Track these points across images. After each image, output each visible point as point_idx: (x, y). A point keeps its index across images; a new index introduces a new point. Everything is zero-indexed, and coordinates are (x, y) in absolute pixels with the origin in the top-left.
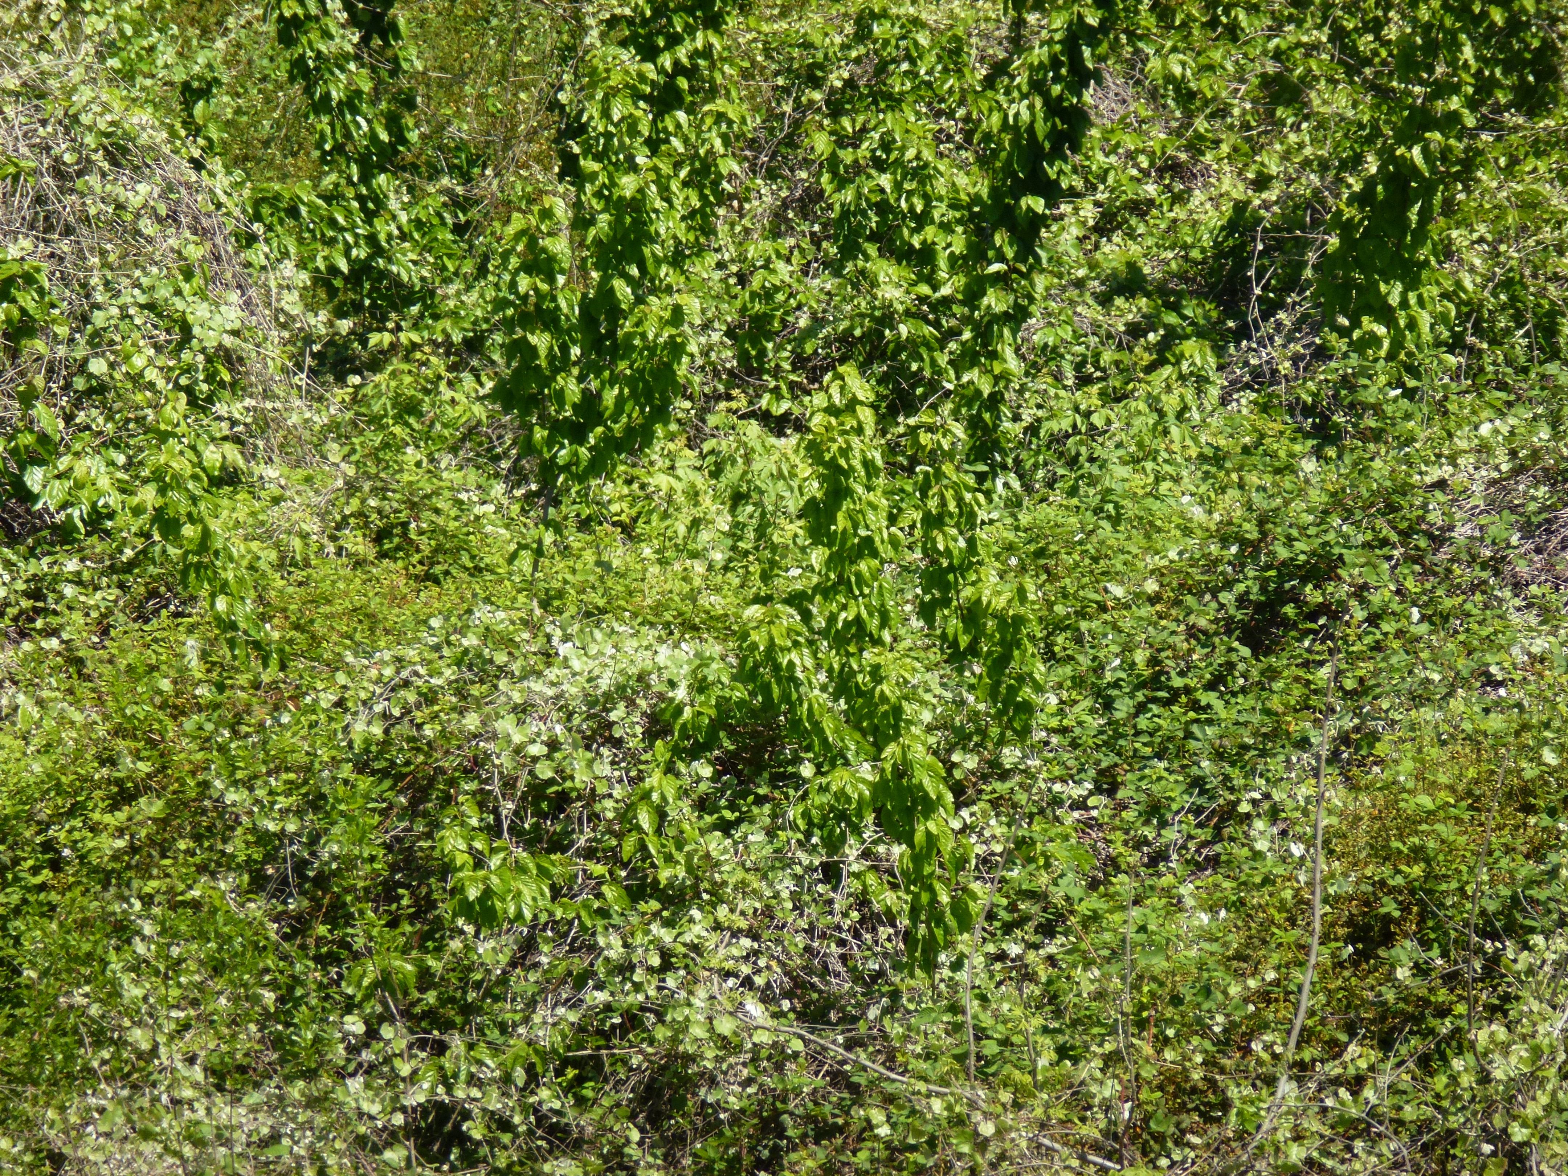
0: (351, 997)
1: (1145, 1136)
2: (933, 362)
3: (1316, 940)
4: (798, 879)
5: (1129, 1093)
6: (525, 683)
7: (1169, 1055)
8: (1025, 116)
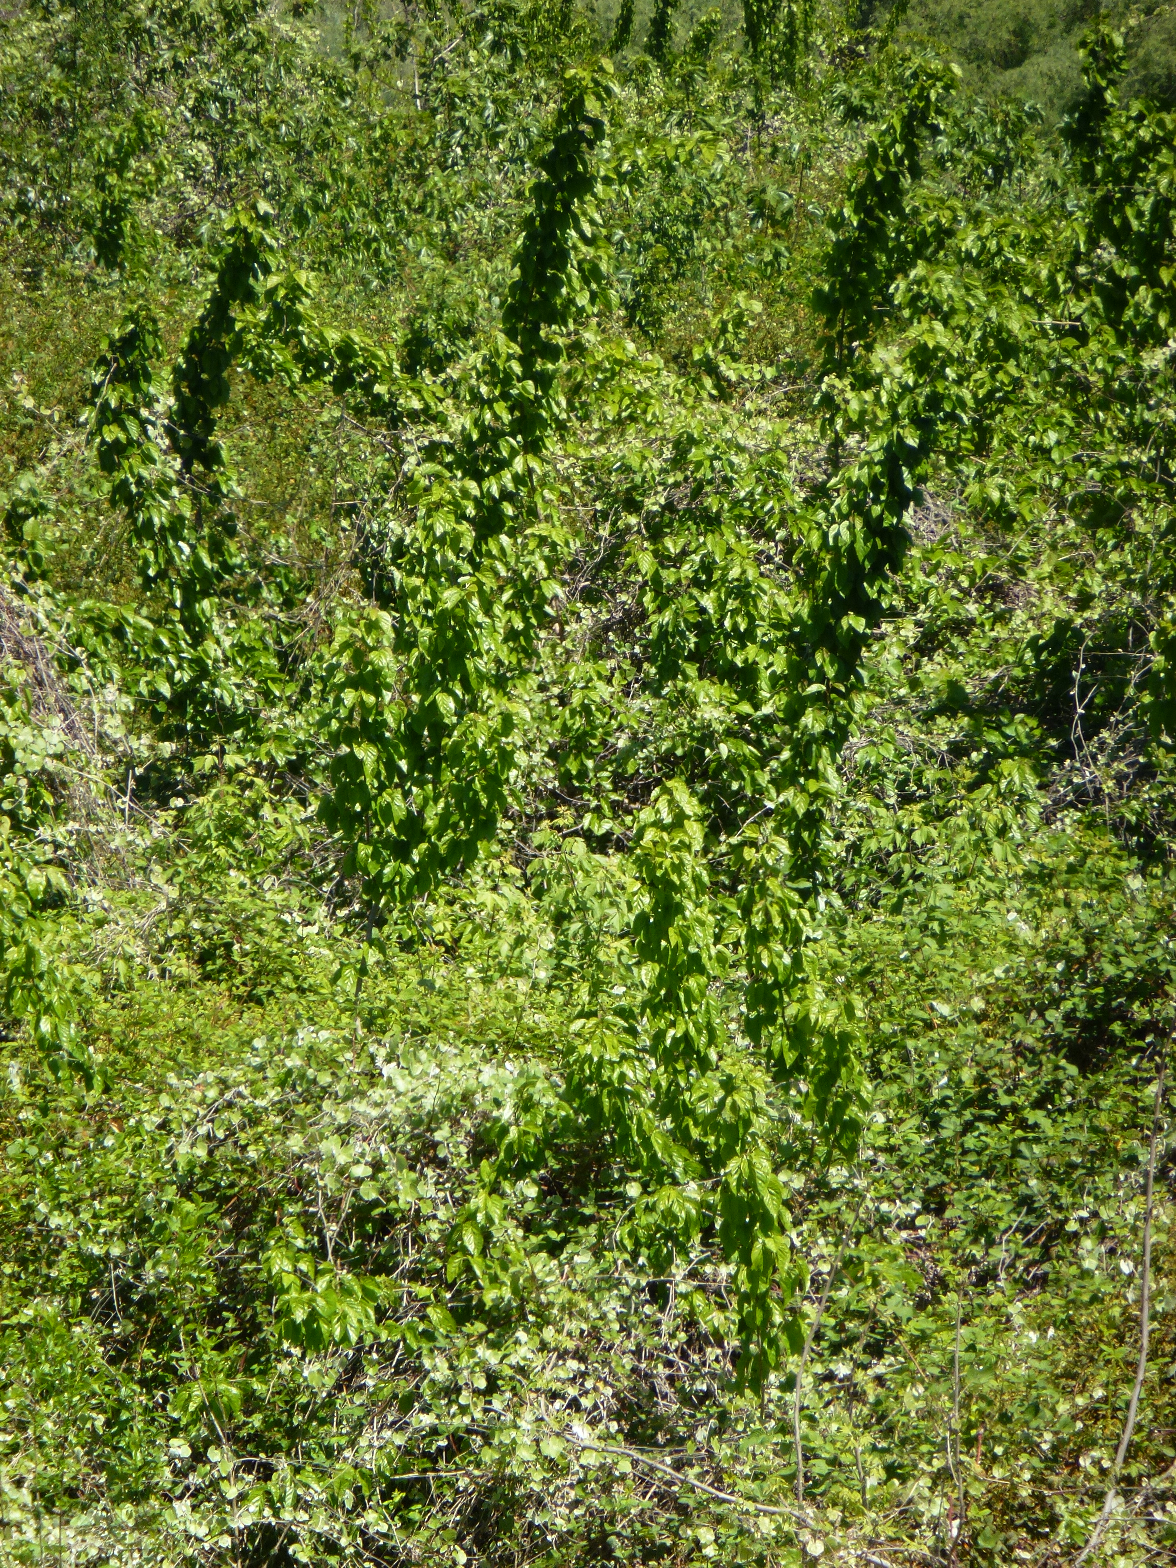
0: (177, 1421)
1: (973, 1553)
2: (754, 781)
3: (1144, 1357)
4: (625, 1300)
5: (958, 1510)
6: (349, 1104)
7: (998, 1472)
8: (846, 536)
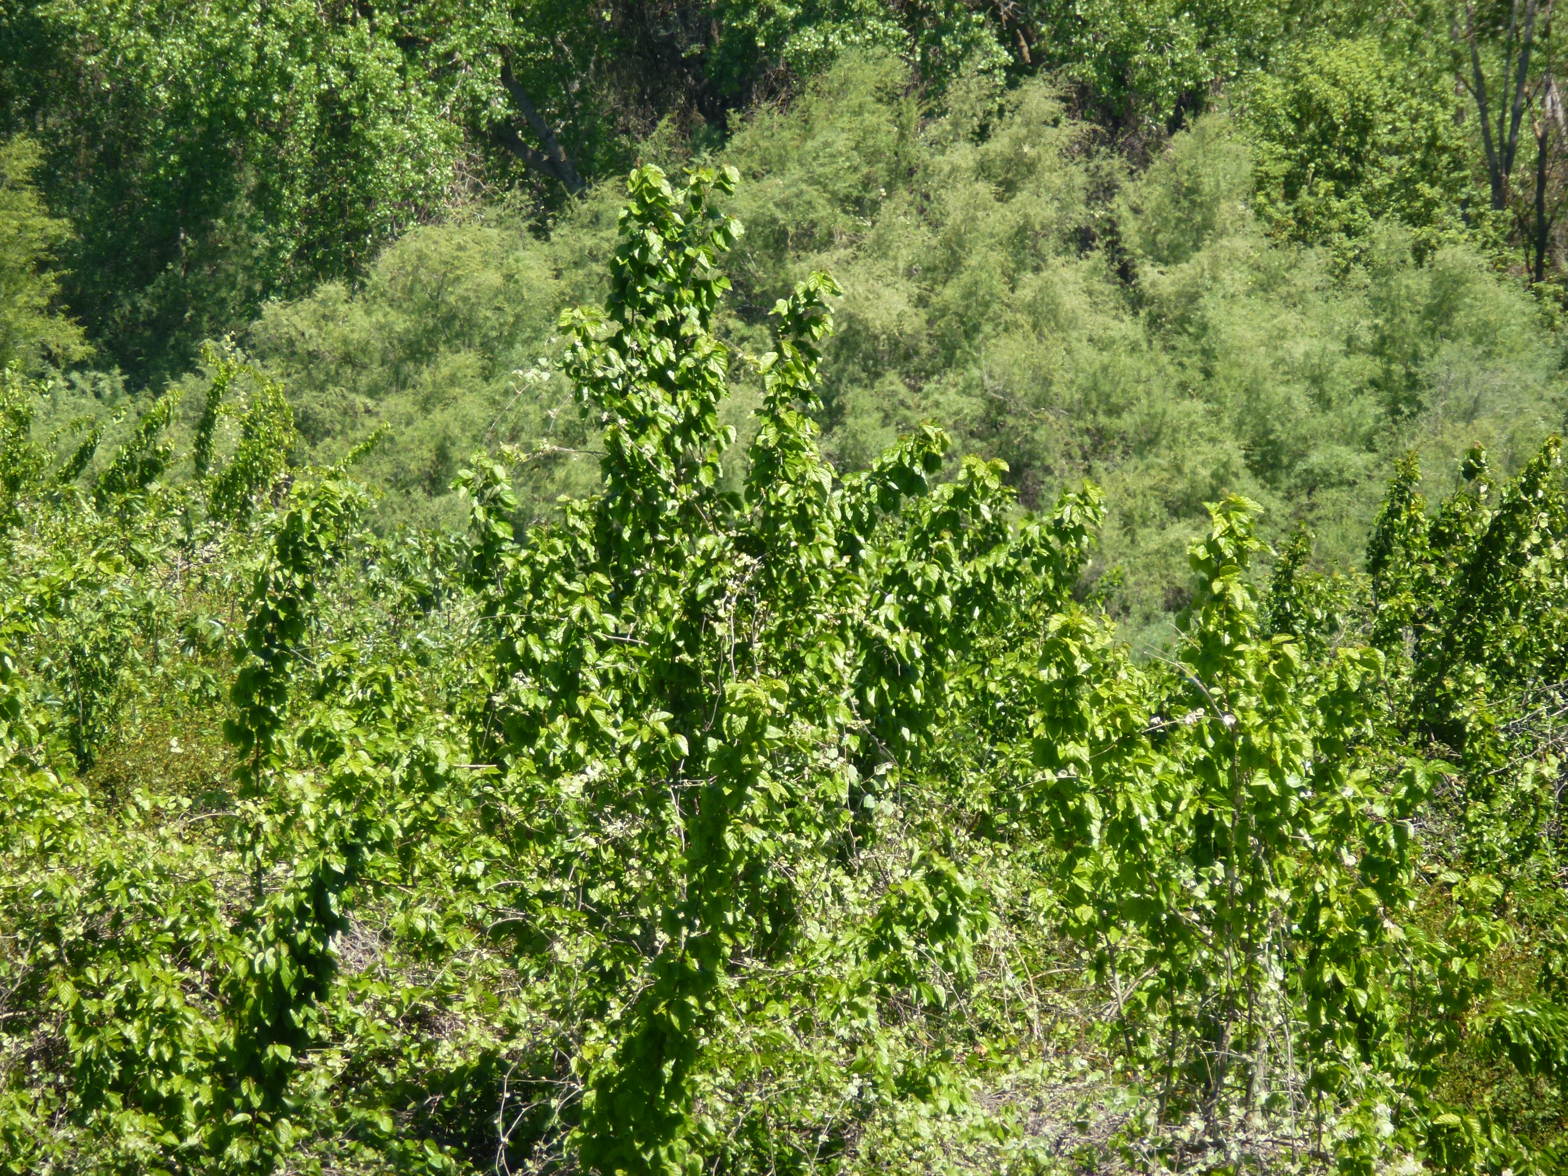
8: (271, 963)
